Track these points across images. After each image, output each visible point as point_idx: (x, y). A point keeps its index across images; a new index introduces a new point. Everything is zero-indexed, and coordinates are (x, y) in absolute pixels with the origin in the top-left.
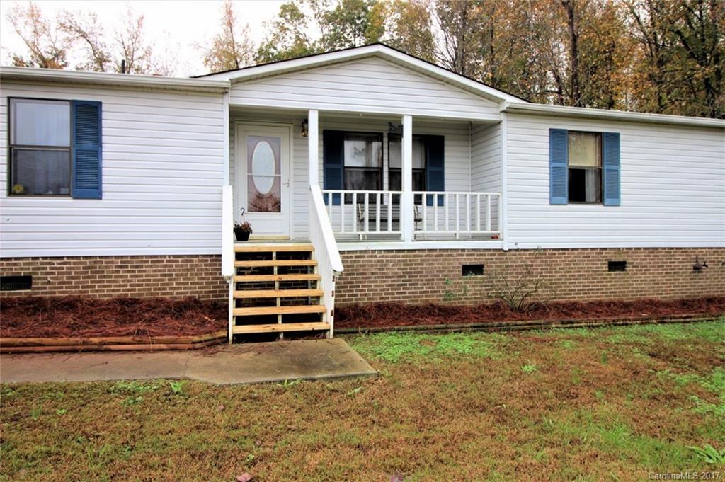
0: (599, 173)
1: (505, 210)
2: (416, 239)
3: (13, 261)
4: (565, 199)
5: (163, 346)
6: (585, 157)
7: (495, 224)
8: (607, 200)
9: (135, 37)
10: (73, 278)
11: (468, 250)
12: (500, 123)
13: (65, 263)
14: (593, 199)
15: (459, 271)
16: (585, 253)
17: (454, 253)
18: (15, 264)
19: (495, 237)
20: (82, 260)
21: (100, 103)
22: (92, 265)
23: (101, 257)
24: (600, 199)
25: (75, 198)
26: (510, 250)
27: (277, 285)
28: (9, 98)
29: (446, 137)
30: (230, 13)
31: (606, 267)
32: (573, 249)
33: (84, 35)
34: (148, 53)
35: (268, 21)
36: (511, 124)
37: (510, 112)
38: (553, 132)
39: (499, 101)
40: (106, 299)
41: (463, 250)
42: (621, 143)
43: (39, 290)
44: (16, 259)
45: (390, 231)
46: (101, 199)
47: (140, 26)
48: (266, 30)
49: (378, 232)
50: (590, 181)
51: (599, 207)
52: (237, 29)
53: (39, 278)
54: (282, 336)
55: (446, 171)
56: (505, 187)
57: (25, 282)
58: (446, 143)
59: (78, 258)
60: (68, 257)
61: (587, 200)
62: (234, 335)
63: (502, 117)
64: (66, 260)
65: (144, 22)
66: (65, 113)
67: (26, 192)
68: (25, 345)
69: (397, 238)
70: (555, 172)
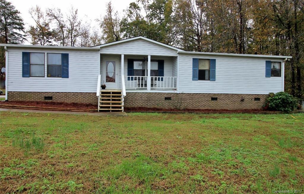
0: (209, 71)
1: (178, 82)
2: (152, 89)
3: (48, 93)
4: (198, 79)
5: (83, 111)
6: (205, 66)
7: (175, 86)
8: (211, 79)
9: (74, 18)
10: (62, 97)
11: (167, 93)
12: (177, 57)
13: (60, 94)
14: (207, 79)
15: (164, 99)
16: (203, 95)
17: (163, 94)
18: (49, 94)
19: (176, 90)
20: (64, 93)
21: (68, 54)
22: (66, 94)
23: (68, 92)
24: (209, 80)
25: (62, 78)
26: (179, 93)
28: (47, 53)
29: (165, 60)
30: (110, 7)
31: (210, 99)
32: (199, 94)
33: (56, 18)
34: (79, 24)
35: (125, 10)
36: (180, 57)
37: (179, 53)
38: (194, 59)
39: (177, 51)
40: (70, 103)
41: (165, 93)
42: (216, 62)
43: (54, 100)
44: (49, 92)
45: (144, 87)
46: (68, 78)
47: (76, 13)
49: (140, 87)
50: (207, 73)
51: (209, 81)
52: (113, 14)
53: (54, 97)
54: (111, 111)
55: (165, 71)
56: (178, 75)
57: (51, 98)
58: (165, 62)
59: (63, 92)
60: (61, 92)
61: (206, 79)
62: (99, 110)
63: (178, 55)
64: (60, 93)
65: (78, 12)
66: (60, 56)
67: (51, 76)
68: (54, 109)
69: (146, 89)
70: (194, 71)
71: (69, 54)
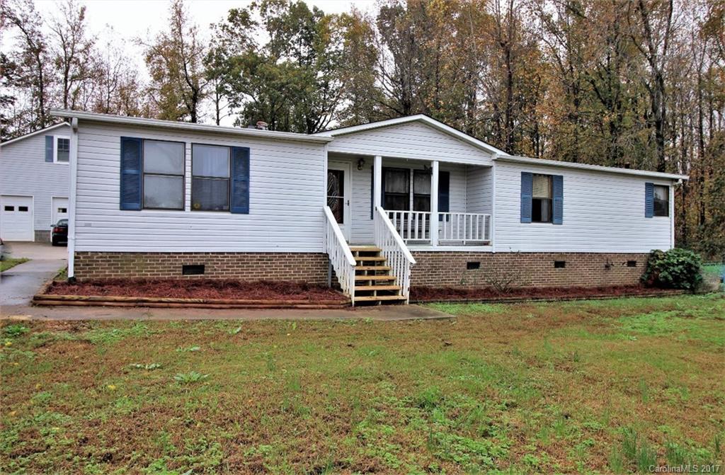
0: (550, 202)
1: (494, 225)
2: (440, 244)
3: (194, 255)
4: (530, 219)
6: (542, 192)
7: (487, 236)
8: (555, 220)
9: (76, 29)
10: (230, 267)
11: (471, 252)
12: (491, 167)
13: (226, 257)
14: (546, 219)
15: (465, 267)
16: (541, 256)
17: (463, 254)
18: (194, 257)
19: (486, 244)
20: (236, 255)
21: (249, 149)
22: (242, 258)
23: (247, 253)
24: (550, 220)
25: (232, 213)
26: (496, 253)
27: (366, 272)
28: (192, 144)
29: (451, 173)
30: (179, 13)
31: (553, 265)
32: (534, 253)
33: (18, 23)
34: (88, 46)
35: (217, 24)
36: (499, 168)
37: (499, 161)
38: (523, 174)
39: (492, 153)
40: (250, 281)
41: (468, 252)
42: (564, 183)
43: (209, 275)
44: (196, 253)
45: (424, 239)
46: (248, 213)
47: (82, 18)
48: (213, 31)
49: (416, 239)
50: (545, 206)
51: (551, 225)
52: (185, 30)
53: (209, 267)
54: (380, 303)
55: (450, 197)
56: (494, 210)
57: (200, 269)
58: (451, 177)
59: (234, 253)
60: (227, 253)
61: (542, 220)
62: (355, 302)
63: (493, 164)
64: (226, 255)
66: (226, 153)
67: (200, 209)
69: (428, 243)
70: (524, 200)
71: (251, 150)
